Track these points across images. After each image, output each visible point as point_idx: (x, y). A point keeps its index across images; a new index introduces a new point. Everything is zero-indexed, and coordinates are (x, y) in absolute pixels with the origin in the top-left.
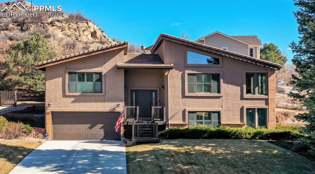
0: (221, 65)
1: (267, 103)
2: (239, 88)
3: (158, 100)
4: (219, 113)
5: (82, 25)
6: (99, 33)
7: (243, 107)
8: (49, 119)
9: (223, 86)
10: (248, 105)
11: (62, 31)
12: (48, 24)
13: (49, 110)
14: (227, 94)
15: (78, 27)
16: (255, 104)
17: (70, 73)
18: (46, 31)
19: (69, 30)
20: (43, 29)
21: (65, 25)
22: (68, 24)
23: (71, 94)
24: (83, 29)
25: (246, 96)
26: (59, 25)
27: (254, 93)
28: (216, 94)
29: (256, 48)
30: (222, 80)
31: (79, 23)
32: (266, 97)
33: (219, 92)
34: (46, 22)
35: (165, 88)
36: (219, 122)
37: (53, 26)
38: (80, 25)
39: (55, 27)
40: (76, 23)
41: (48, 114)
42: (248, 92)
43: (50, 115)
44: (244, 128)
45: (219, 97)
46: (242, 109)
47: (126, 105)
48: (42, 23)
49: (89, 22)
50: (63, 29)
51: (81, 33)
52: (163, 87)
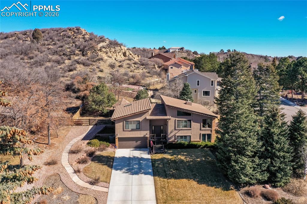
0: (192, 116)
1: (211, 132)
2: (199, 124)
3: (164, 129)
4: (190, 136)
5: (118, 48)
6: (127, 54)
7: (201, 133)
8: (117, 140)
9: (193, 123)
10: (203, 132)
11: (106, 54)
12: (98, 50)
13: (117, 137)
14: (194, 128)
15: (115, 51)
16: (206, 132)
17: (126, 121)
18: (97, 56)
19: (110, 53)
20: (95, 54)
21: (107, 50)
22: (109, 49)
23: (126, 130)
24: (118, 51)
25: (202, 128)
26: (104, 51)
27: (206, 128)
28: (190, 129)
29: (215, 81)
30: (192, 121)
31: (116, 47)
32: (211, 129)
33: (191, 127)
34: (97, 49)
35: (167, 125)
36: (190, 140)
37: (101, 51)
38: (117, 49)
39: (102, 52)
40: (114, 48)
41: (117, 138)
42: (203, 127)
43: (117, 139)
44: (201, 142)
45: (191, 130)
46: (200, 134)
47: (150, 133)
48: (95, 50)
49: (122, 46)
50: (107, 53)
51: (117, 54)
52: (166, 125)
